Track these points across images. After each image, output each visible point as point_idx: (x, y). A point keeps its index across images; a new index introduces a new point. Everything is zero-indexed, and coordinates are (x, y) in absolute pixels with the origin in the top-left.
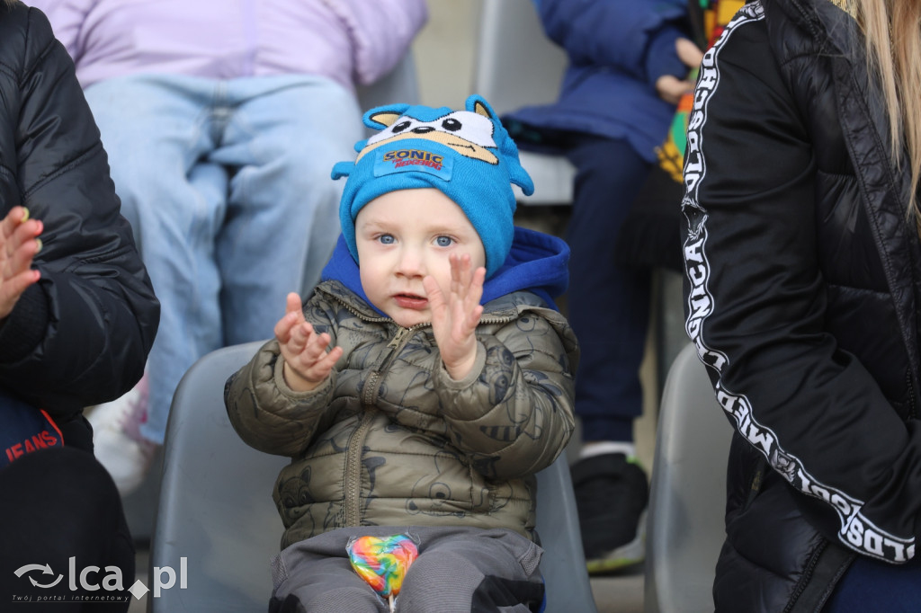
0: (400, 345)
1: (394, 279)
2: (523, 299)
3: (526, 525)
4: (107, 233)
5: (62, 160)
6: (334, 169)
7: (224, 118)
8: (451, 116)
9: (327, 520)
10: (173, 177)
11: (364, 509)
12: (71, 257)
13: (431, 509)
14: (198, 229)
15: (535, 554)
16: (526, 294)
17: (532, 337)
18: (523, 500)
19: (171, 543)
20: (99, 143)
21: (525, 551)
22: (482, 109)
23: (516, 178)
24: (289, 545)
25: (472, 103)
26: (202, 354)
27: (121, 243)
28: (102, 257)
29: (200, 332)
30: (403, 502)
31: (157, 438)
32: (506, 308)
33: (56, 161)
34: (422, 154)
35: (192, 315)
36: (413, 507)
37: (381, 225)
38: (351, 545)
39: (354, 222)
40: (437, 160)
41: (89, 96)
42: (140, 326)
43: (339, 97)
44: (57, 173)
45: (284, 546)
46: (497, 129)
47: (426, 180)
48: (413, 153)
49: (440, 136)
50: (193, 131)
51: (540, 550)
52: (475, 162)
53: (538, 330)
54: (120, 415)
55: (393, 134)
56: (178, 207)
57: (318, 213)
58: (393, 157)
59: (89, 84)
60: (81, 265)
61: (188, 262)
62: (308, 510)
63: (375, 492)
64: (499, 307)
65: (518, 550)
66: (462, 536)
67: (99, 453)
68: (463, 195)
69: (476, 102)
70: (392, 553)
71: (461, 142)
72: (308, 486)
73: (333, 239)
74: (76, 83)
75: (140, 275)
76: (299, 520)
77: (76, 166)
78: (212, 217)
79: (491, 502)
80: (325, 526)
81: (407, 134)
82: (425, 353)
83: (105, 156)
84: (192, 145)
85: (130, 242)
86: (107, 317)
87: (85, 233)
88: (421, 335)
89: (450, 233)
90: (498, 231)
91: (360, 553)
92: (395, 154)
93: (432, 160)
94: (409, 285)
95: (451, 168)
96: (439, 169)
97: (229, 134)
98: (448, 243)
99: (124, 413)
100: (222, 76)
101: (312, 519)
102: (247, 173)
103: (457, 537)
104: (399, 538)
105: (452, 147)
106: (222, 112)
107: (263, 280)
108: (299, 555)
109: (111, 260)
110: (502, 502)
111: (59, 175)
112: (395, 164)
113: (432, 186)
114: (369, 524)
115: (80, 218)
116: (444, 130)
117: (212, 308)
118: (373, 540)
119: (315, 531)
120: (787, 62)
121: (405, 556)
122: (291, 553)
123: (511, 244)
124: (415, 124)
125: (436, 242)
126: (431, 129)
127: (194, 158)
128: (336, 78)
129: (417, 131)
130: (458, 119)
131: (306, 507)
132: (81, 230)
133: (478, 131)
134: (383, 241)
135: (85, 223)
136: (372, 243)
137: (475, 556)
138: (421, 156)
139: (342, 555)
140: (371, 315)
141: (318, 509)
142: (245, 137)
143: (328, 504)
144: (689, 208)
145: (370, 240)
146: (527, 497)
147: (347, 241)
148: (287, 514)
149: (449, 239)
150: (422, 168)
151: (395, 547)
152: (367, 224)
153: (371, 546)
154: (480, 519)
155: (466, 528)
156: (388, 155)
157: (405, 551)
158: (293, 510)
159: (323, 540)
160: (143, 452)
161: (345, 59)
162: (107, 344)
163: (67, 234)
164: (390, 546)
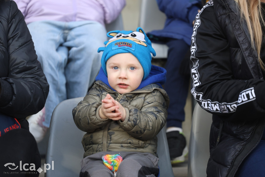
0: (119, 99)
1: (118, 79)
2: (154, 86)
3: (154, 152)
4: (34, 65)
5: (21, 45)
6: (98, 49)
7: (67, 33)
8: (133, 33)
9: (97, 149)
10: (52, 50)
11: (108, 147)
12: (24, 73)
13: (127, 147)
14: (59, 65)
15: (157, 160)
16: (155, 85)
17: (155, 97)
18: (154, 144)
19: (52, 156)
20: (31, 40)
21: (154, 159)
22: (141, 31)
23: (151, 51)
24: (86, 157)
25: (138, 30)
26: (61, 101)
27: (38, 68)
28: (32, 72)
29: (60, 95)
30: (119, 145)
31: (48, 126)
32: (149, 88)
33: (19, 45)
34: (126, 43)
35: (58, 90)
36: (122, 146)
37: (114, 64)
38: (103, 157)
39: (106, 63)
40: (130, 45)
41: (28, 26)
42: (43, 92)
43: (100, 27)
44: (19, 48)
45: (84, 157)
46: (146, 37)
47: (127, 51)
48: (123, 43)
49: (130, 38)
50: (58, 37)
51: (158, 159)
52: (141, 46)
53: (158, 95)
54: (37, 119)
55: (117, 38)
56: (53, 59)
57: (94, 61)
58: (117, 44)
59: (29, 23)
60: (26, 75)
61: (56, 75)
62: (92, 146)
63: (111, 142)
64: (147, 88)
65: (152, 159)
66: (136, 154)
67: (31, 130)
68: (138, 55)
69: (140, 29)
70: (115, 159)
71: (136, 40)
72: (92, 139)
73: (99, 68)
74: (25, 22)
75: (43, 77)
76: (89, 149)
77: (25, 46)
78: (63, 62)
79: (144, 145)
80: (97, 151)
81: (121, 38)
82: (126, 102)
83: (33, 43)
84: (58, 41)
85: (40, 68)
86: (32, 91)
87: (27, 66)
88: (125, 96)
89: (134, 66)
90: (148, 65)
91: (106, 159)
92: (118, 43)
93: (129, 45)
94: (123, 81)
95: (134, 47)
96: (131, 47)
97: (69, 38)
98: (134, 69)
99: (38, 119)
100: (67, 21)
101: (93, 149)
102: (74, 49)
103: (134, 155)
104: (117, 155)
105: (134, 41)
106: (66, 31)
107: (78, 80)
108: (89, 160)
109: (35, 73)
110: (147, 145)
111: (20, 49)
112: (118, 46)
113: (129, 52)
114: (109, 151)
115: (26, 61)
116: (131, 37)
117: (63, 88)
118: (109, 156)
119: (94, 153)
120: (219, 17)
121: (119, 160)
122: (86, 159)
123: (150, 70)
124: (123, 35)
125: (130, 69)
126: (128, 36)
127: (58, 45)
128: (99, 22)
129: (124, 37)
130: (135, 34)
131: (91, 145)
132: (26, 65)
133: (141, 37)
134: (115, 69)
135: (27, 63)
136: (111, 69)
137: (139, 161)
138: (126, 44)
139: (101, 160)
140: (111, 91)
141: (95, 146)
142: (73, 39)
143: (98, 145)
144: (192, 59)
145: (111, 68)
146: (155, 144)
147: (103, 69)
148: (86, 147)
149: (134, 68)
150: (126, 47)
151: (116, 158)
152: (110, 64)
153: (109, 158)
154: (141, 150)
155: (137, 153)
156: (116, 44)
157: (119, 159)
158: (87, 146)
159: (96, 155)
160: (44, 130)
161: (102, 16)
162: (32, 99)
163: (22, 66)
164: (114, 157)
